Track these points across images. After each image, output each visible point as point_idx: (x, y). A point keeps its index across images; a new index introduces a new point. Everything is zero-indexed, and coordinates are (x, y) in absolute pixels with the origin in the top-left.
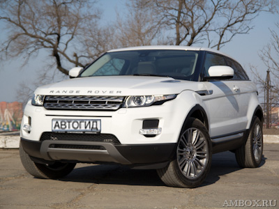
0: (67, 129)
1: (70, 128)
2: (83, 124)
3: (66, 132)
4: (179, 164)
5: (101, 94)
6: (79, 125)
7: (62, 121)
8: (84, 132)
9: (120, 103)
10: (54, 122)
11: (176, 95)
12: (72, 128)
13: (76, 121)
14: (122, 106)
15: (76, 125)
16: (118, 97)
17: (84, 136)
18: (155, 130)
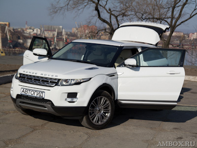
0: (28, 94)
1: (29, 94)
2: (36, 93)
3: (27, 96)
4: (90, 117)
5: (47, 76)
6: (34, 93)
7: (26, 89)
8: (36, 97)
9: (56, 82)
10: (22, 89)
11: (91, 78)
12: (30, 94)
13: (33, 91)
14: (57, 84)
15: (32, 93)
16: (56, 79)
17: (35, 99)
18: (75, 99)
